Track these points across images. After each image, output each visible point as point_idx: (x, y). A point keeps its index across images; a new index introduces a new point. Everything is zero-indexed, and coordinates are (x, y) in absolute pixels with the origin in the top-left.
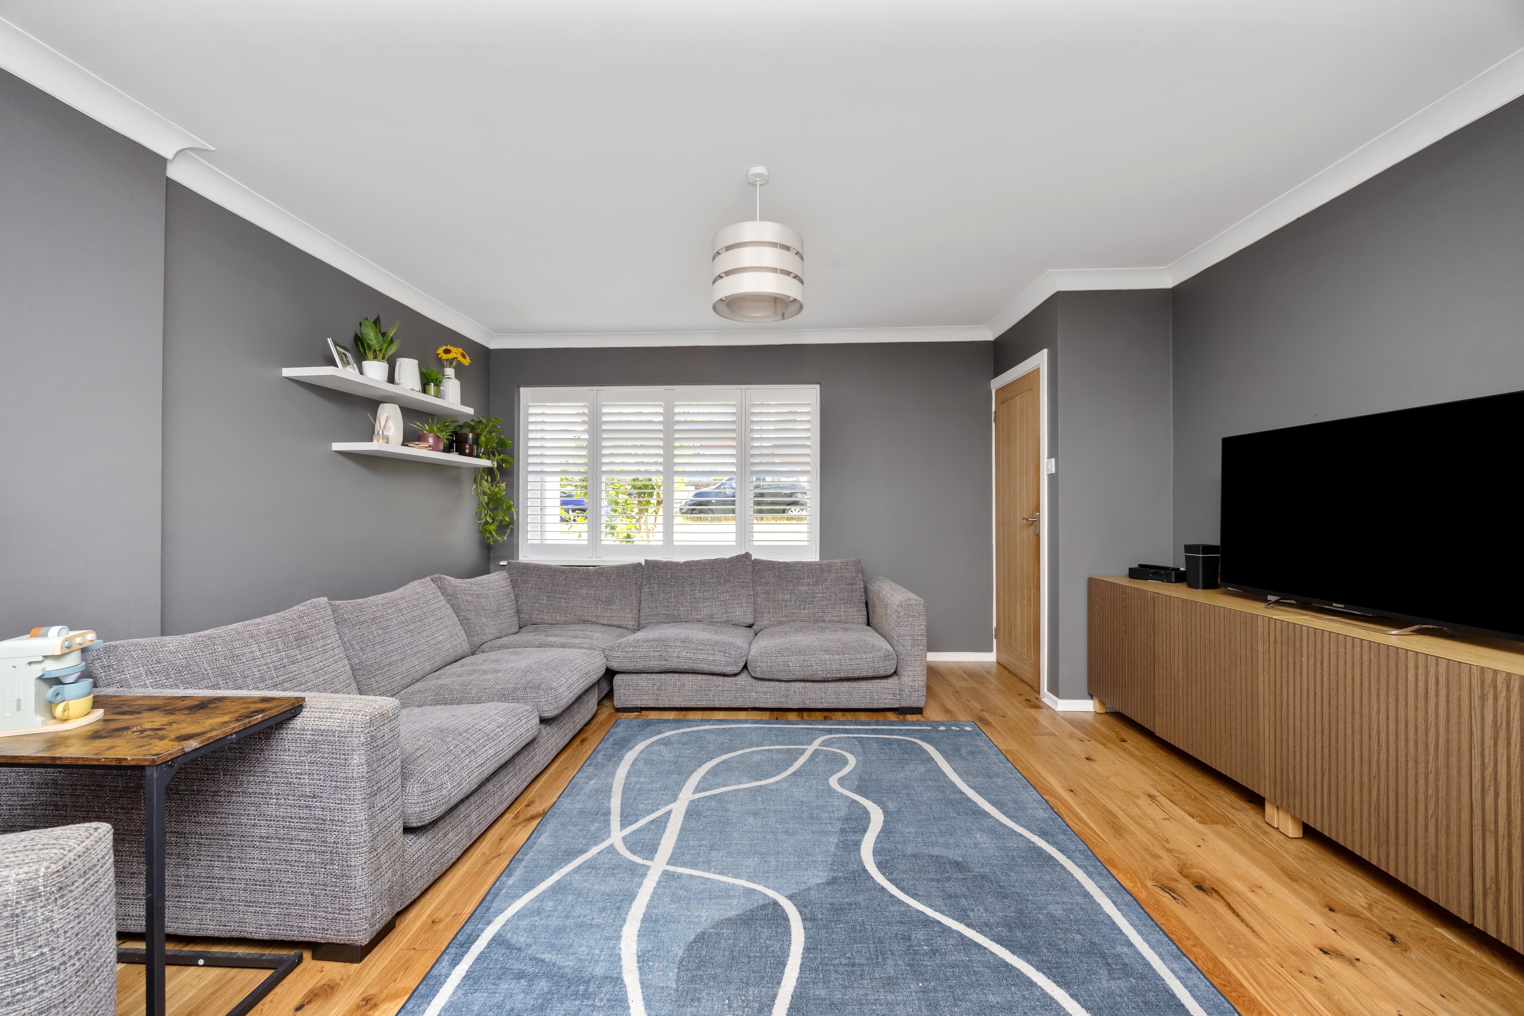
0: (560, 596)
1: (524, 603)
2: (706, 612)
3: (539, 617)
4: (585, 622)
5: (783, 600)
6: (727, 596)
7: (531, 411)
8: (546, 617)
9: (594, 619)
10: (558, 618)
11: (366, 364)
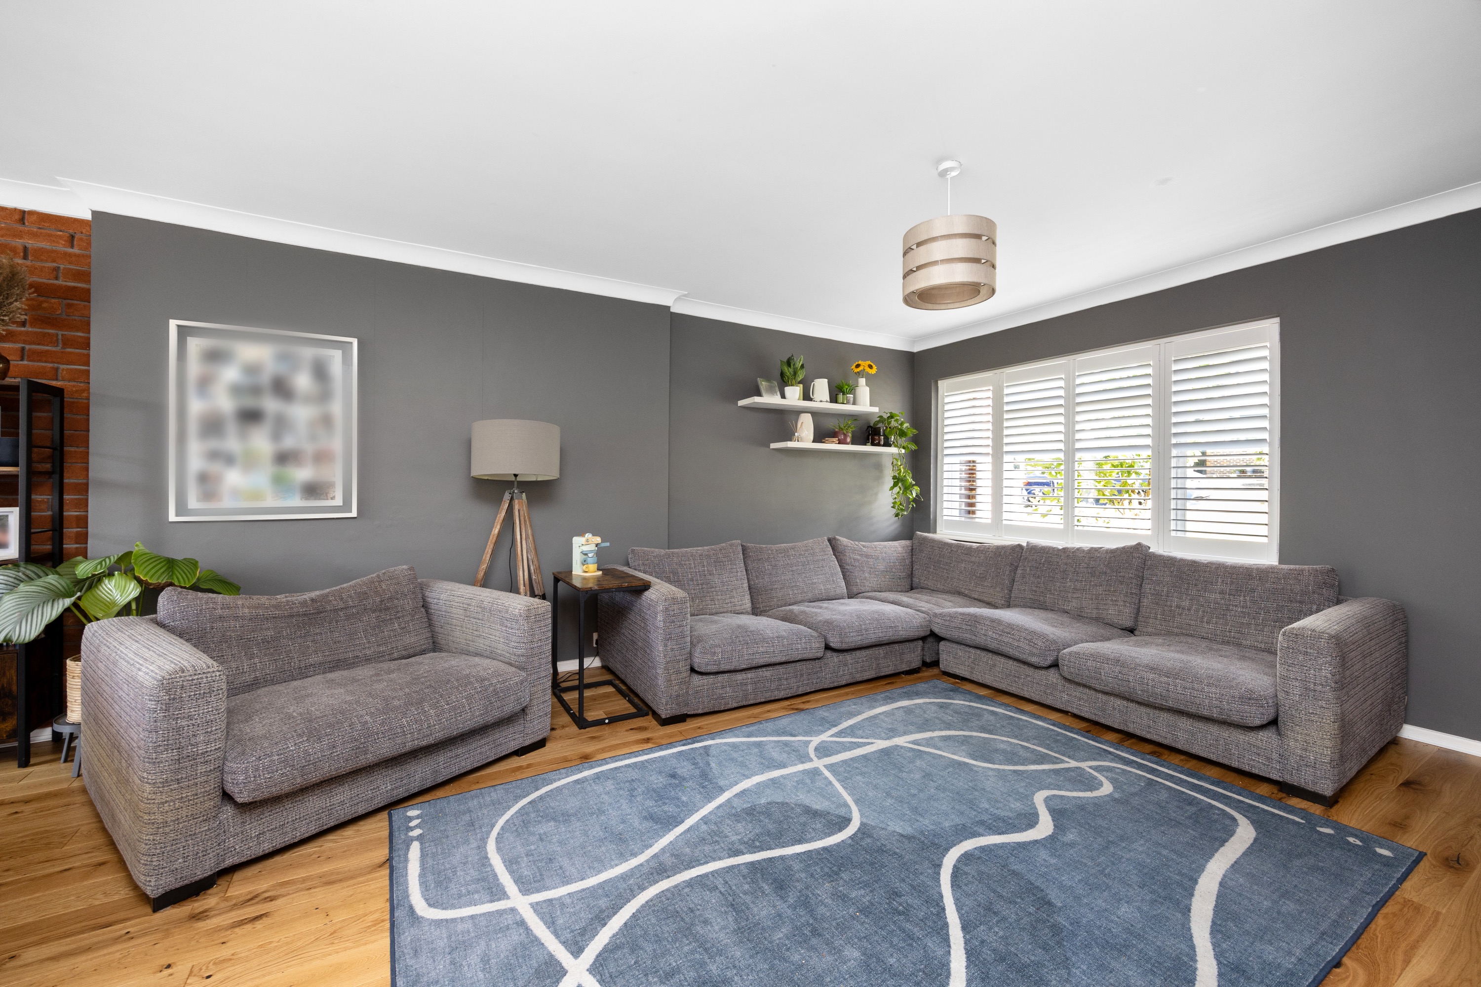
0: (943, 567)
1: (917, 569)
2: (1074, 603)
3: (926, 582)
4: (959, 593)
6: (1100, 590)
7: (947, 400)
8: (930, 584)
9: (966, 592)
10: (938, 586)
11: (788, 390)
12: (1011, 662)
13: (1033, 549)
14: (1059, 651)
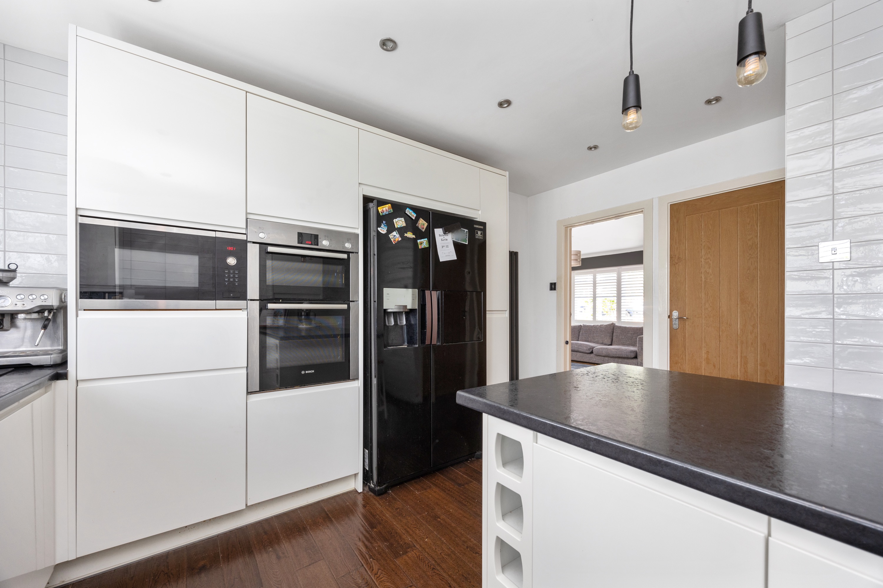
5: (621, 338)
6: (603, 336)
12: (581, 353)
13: (584, 326)
14: (593, 348)
